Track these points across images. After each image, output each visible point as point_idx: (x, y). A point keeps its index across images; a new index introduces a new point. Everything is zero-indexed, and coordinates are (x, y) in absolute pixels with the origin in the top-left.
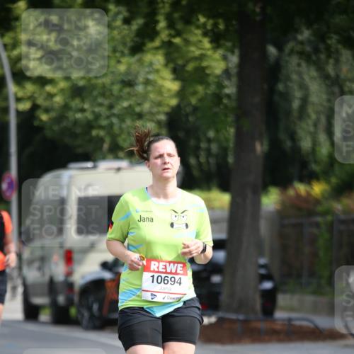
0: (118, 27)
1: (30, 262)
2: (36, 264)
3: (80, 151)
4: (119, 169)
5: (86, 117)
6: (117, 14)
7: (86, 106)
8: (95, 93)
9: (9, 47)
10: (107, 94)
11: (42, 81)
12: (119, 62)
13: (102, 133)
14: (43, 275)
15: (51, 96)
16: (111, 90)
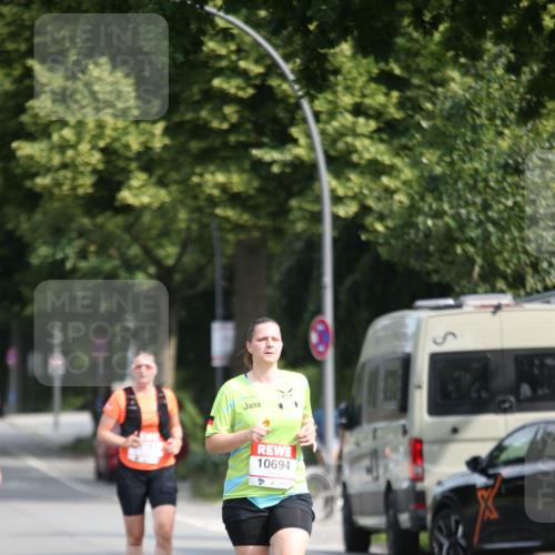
0: (499, 78)
1: (355, 460)
2: (366, 462)
3: (435, 278)
4: (498, 308)
5: (447, 224)
6: (499, 56)
7: (446, 207)
8: (460, 185)
9: (324, 117)
10: (481, 185)
11: (376, 169)
12: (500, 134)
13: (471, 249)
14: (377, 479)
15: (389, 192)
16: (486, 180)
